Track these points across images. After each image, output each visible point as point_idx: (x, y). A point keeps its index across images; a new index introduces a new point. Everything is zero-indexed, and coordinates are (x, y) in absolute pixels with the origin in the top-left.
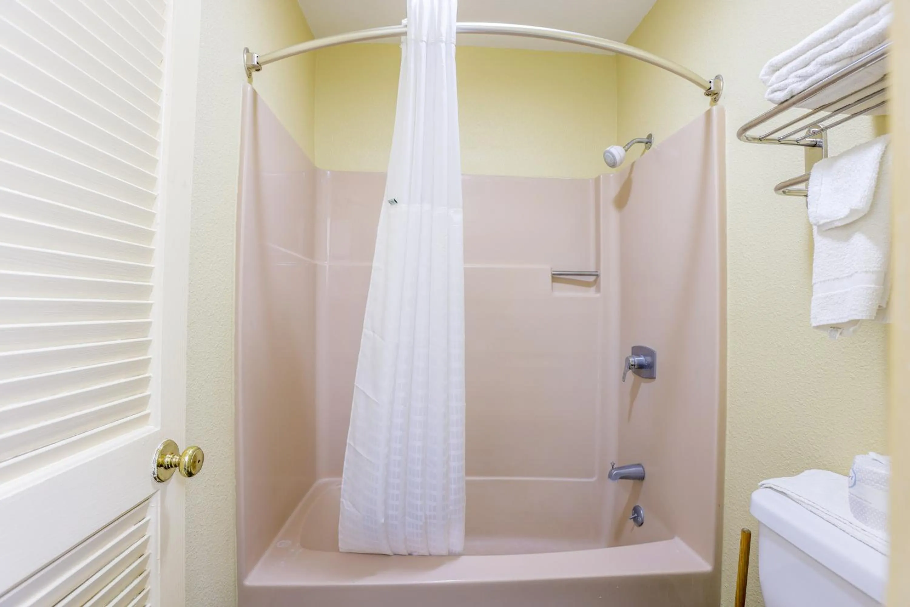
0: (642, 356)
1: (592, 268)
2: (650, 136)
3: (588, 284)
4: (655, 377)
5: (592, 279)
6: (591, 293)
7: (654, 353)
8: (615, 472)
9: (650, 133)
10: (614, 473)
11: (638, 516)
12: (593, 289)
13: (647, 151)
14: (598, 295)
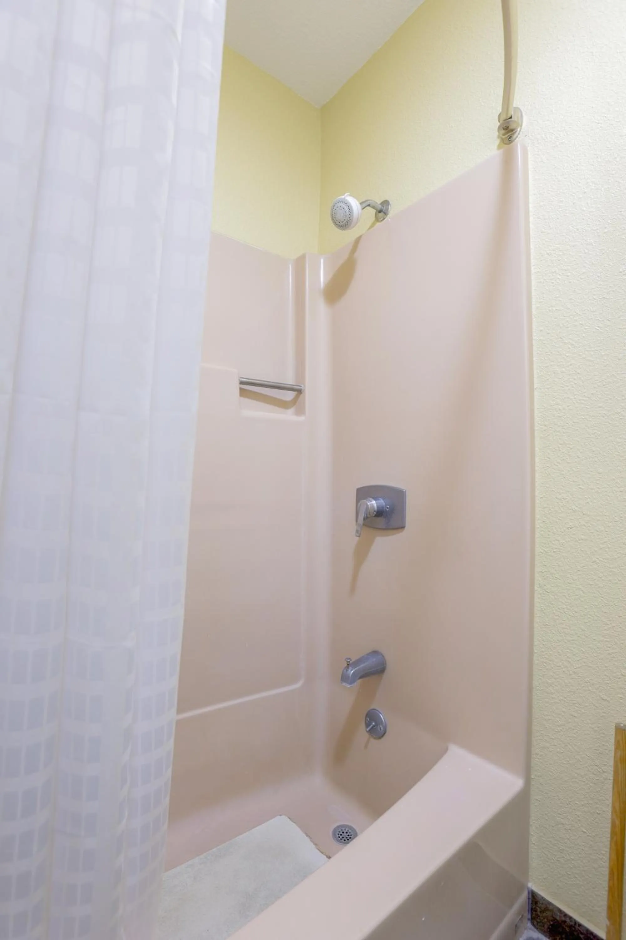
0: (380, 498)
1: (289, 380)
2: (386, 203)
3: (283, 405)
4: (404, 526)
5: (289, 396)
6: (289, 415)
7: (403, 492)
8: (352, 672)
9: (387, 198)
10: (351, 674)
11: (377, 725)
12: (291, 411)
13: (378, 224)
14: (302, 418)
